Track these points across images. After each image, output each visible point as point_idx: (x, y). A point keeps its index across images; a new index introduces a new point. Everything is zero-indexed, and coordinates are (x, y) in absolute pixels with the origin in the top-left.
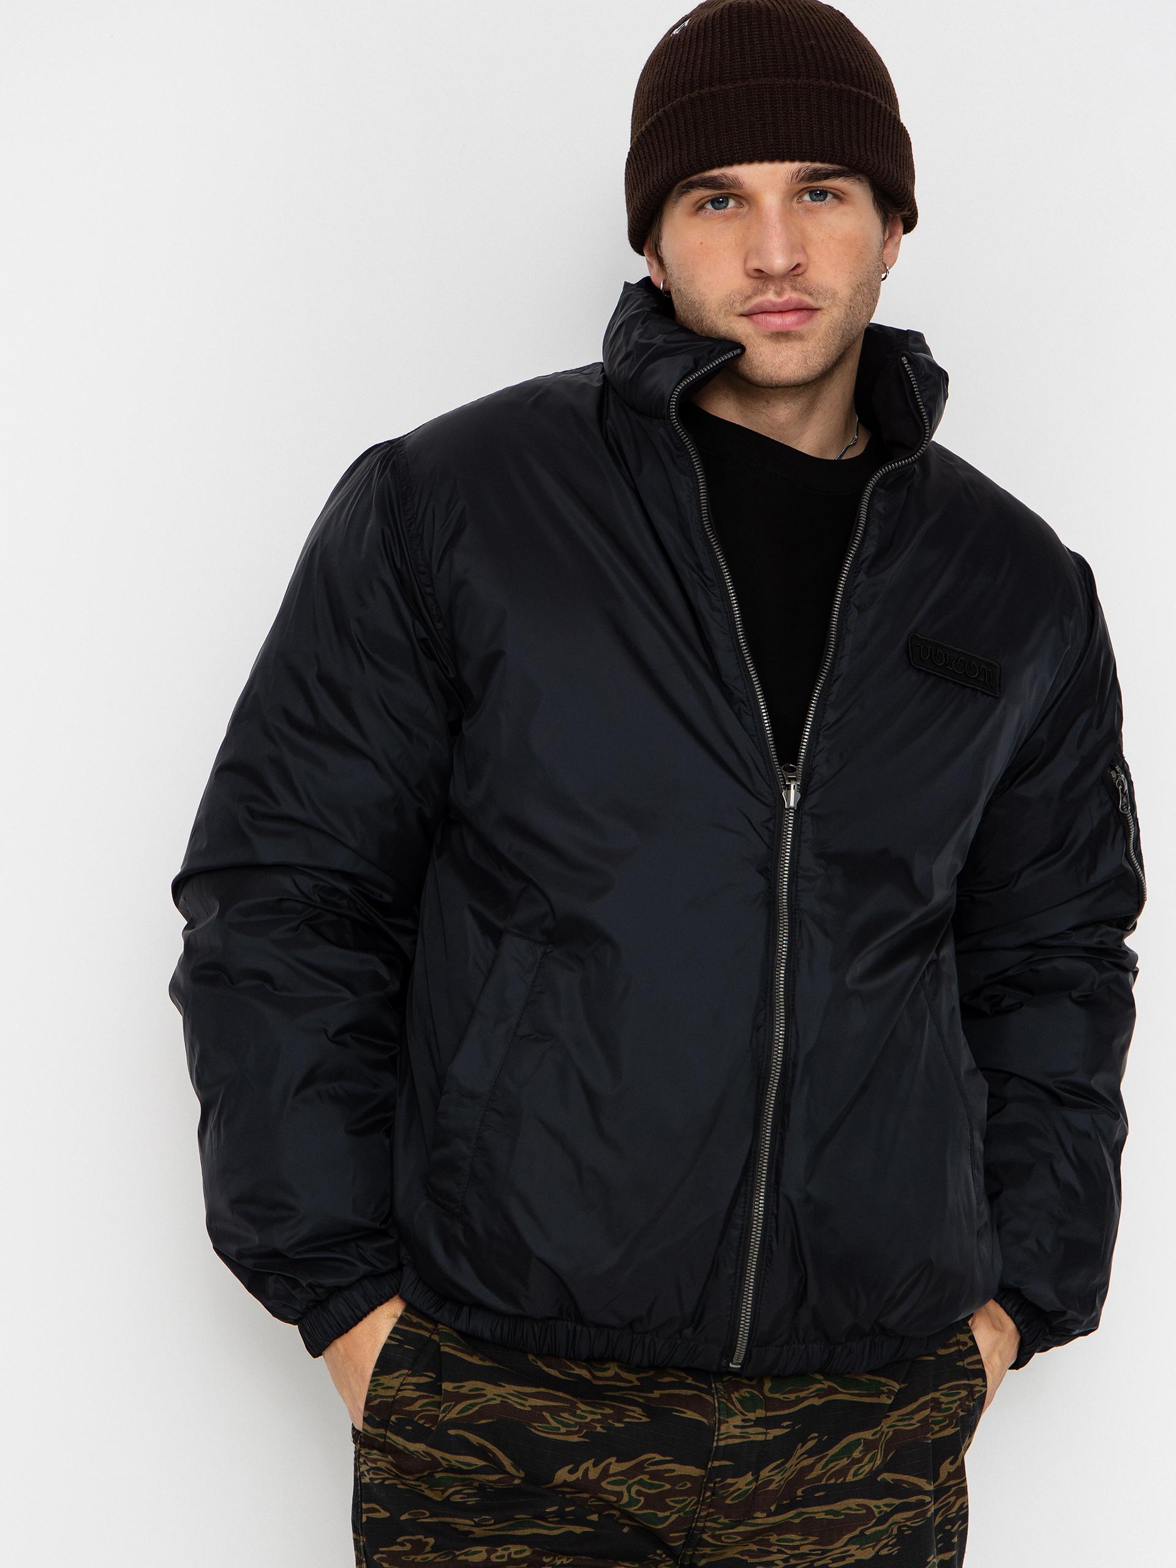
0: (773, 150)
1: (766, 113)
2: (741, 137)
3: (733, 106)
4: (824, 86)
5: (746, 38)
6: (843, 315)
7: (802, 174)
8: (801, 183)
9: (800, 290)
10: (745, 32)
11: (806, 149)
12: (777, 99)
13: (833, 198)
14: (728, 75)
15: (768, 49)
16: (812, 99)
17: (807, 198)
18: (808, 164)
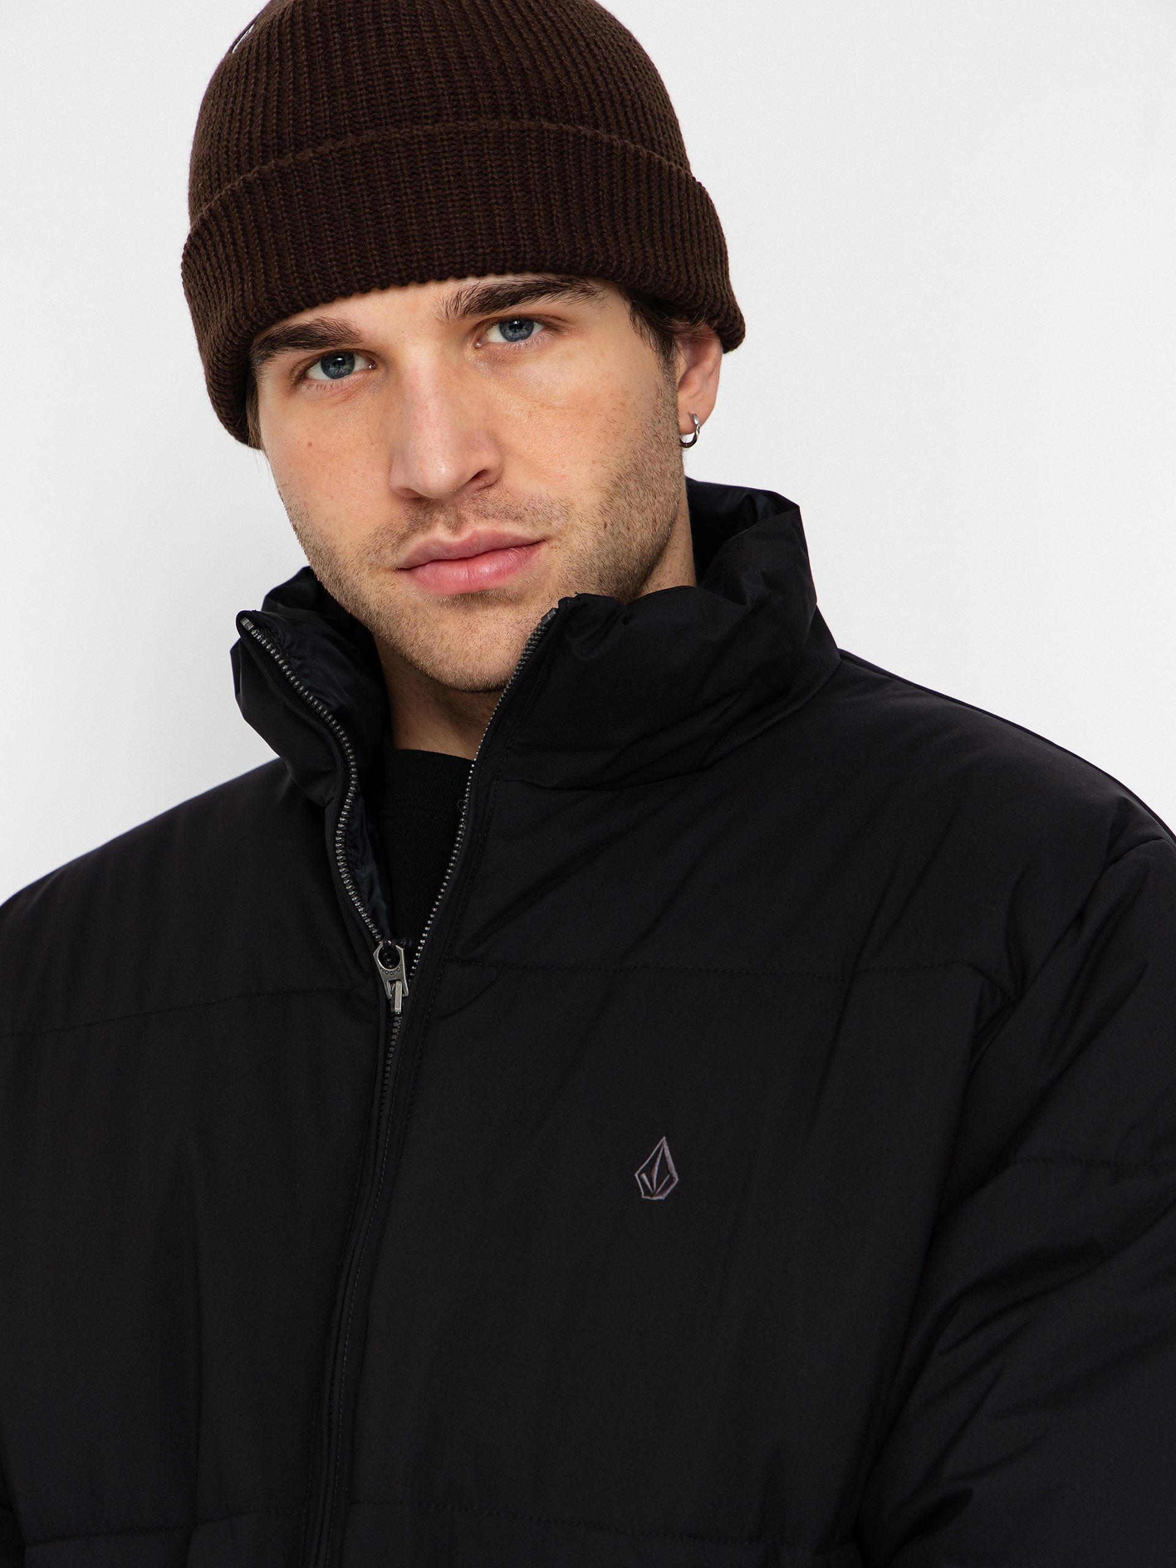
0: (401, 266)
1: (381, 196)
2: (341, 248)
3: (320, 191)
4: (486, 130)
5: (336, 57)
6: (590, 543)
7: (464, 302)
8: (468, 316)
9: (494, 516)
10: (335, 44)
11: (462, 255)
12: (399, 167)
13: (543, 330)
14: (309, 130)
15: (376, 72)
16: (466, 158)
17: (495, 336)
18: (471, 282)
